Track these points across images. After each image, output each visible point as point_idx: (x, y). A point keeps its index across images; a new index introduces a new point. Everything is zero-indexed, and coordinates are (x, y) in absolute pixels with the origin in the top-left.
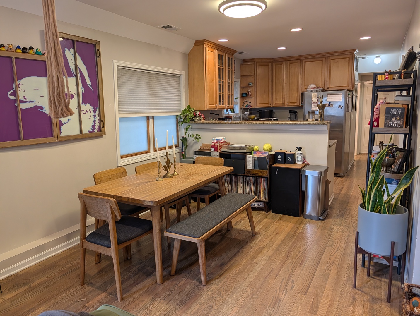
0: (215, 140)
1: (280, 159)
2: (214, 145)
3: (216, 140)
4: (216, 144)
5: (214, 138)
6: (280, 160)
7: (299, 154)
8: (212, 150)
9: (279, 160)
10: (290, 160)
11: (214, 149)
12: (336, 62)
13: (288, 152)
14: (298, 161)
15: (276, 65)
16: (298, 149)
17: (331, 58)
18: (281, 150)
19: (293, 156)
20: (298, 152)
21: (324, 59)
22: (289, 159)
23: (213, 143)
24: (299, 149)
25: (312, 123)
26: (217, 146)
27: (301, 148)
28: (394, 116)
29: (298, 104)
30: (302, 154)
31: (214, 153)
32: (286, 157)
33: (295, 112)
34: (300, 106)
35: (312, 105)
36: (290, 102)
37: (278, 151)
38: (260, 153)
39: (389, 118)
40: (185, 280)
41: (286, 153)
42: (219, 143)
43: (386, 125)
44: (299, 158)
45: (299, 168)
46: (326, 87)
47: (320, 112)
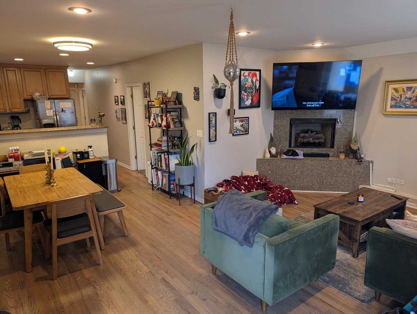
1: (79, 157)
2: (14, 156)
3: (15, 150)
4: (16, 154)
5: (10, 148)
6: (80, 157)
7: (91, 151)
8: (11, 160)
9: (78, 157)
10: (87, 156)
11: (13, 159)
12: (54, 74)
13: (83, 151)
14: (91, 156)
16: (89, 148)
17: (49, 70)
18: (77, 150)
19: (87, 153)
20: (90, 149)
21: (42, 70)
22: (86, 156)
23: (11, 153)
24: (91, 147)
25: (94, 127)
26: (18, 156)
27: (92, 146)
28: (176, 122)
29: (22, 109)
30: (92, 150)
31: (15, 163)
32: (84, 155)
33: (18, 117)
34: (24, 111)
35: (47, 111)
36: (14, 108)
37: (76, 151)
38: (61, 155)
39: (175, 123)
40: (113, 240)
41: (82, 152)
42: (19, 152)
43: (175, 127)
44: (91, 154)
45: (100, 160)
46: (47, 95)
47: (100, 119)
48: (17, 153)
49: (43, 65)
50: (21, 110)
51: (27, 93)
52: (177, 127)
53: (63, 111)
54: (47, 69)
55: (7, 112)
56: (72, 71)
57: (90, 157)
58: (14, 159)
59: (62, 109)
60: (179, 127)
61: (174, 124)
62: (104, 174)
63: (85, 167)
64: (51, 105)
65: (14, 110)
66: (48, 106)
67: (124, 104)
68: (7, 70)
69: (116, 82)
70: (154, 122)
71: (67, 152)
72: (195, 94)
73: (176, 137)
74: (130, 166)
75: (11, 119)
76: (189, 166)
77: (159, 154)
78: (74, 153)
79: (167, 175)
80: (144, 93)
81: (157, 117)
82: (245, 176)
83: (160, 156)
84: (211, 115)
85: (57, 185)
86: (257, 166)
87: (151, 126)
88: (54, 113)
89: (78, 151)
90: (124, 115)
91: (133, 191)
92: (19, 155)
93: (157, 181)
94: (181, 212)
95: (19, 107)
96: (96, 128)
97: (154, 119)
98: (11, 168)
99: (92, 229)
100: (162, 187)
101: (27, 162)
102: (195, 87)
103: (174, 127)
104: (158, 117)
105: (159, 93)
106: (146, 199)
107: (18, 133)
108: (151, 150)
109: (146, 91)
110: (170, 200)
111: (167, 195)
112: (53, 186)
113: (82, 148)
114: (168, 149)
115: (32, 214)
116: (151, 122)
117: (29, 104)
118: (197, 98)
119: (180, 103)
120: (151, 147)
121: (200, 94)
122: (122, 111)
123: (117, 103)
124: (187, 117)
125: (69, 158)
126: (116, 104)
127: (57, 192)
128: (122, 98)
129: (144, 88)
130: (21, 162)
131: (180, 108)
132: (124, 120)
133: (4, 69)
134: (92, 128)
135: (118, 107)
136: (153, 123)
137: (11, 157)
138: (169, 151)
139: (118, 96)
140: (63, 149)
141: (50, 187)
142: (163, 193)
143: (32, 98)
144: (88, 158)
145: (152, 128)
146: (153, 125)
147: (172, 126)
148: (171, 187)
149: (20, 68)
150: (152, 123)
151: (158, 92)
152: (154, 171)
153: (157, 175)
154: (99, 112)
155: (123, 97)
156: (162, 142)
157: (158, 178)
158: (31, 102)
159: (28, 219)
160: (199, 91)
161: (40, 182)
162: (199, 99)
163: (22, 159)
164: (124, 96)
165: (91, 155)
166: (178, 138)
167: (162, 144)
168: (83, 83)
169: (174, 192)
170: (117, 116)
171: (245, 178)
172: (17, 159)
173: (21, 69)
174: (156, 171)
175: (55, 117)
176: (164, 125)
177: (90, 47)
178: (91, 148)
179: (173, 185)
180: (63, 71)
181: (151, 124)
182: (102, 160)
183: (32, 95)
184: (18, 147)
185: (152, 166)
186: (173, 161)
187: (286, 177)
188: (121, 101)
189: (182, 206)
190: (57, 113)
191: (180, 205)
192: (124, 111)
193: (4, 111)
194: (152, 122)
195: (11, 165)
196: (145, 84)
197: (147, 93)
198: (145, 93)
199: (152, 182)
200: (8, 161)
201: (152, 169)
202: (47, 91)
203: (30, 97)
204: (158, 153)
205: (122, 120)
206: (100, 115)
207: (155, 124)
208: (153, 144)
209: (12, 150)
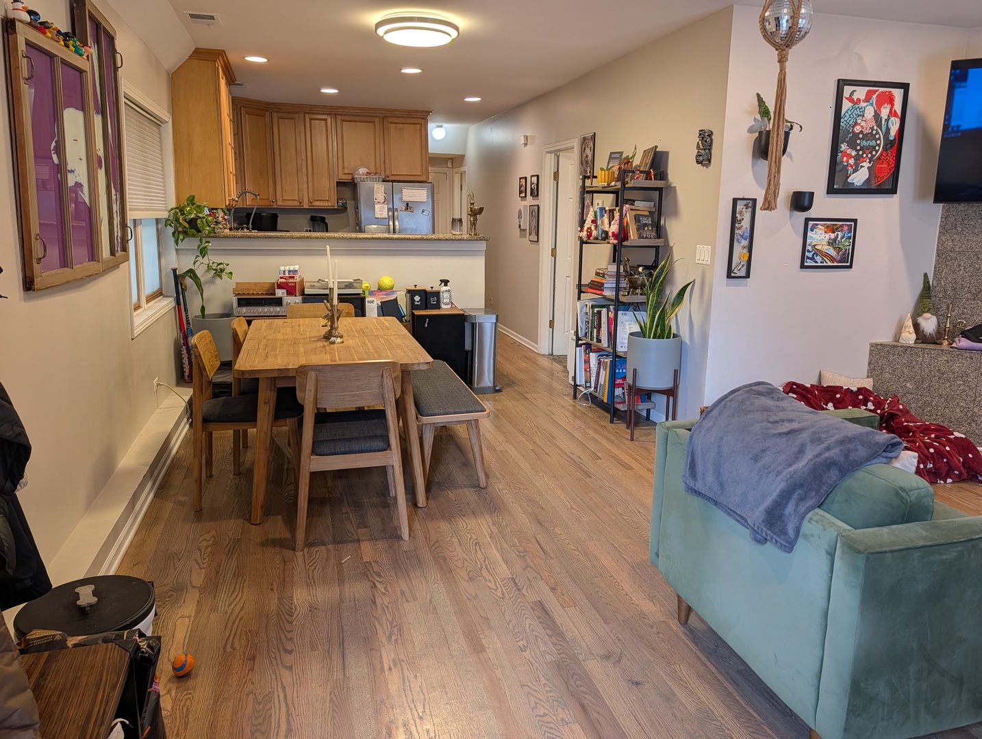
0: (287, 272)
1: (418, 302)
2: (286, 284)
3: (289, 271)
4: (291, 280)
5: (282, 268)
7: (446, 291)
8: (280, 293)
9: (416, 303)
10: (435, 303)
11: (285, 291)
12: (400, 129)
13: (429, 289)
14: (444, 304)
15: (279, 118)
16: (443, 284)
17: (390, 120)
18: (416, 286)
19: (437, 294)
20: (444, 288)
21: (377, 120)
22: (433, 301)
23: (281, 278)
24: (446, 282)
25: (457, 237)
26: (293, 284)
27: (448, 281)
28: (645, 225)
29: (332, 203)
30: (449, 291)
31: (288, 300)
32: (428, 298)
33: (323, 220)
34: (336, 207)
35: (376, 206)
36: (316, 199)
37: (413, 288)
38: (381, 293)
39: (641, 227)
40: (449, 492)
41: (425, 290)
42: (297, 278)
43: (640, 237)
44: (445, 298)
45: (462, 312)
46: (383, 173)
47: (472, 219)
48: (293, 277)
49: (376, 109)
50: (330, 204)
51: (344, 168)
52: (646, 238)
53: (407, 209)
54: (387, 117)
55: (305, 207)
56: (441, 127)
57: (442, 305)
58: (287, 290)
59: (407, 204)
60: (651, 238)
61: (638, 230)
62: (468, 347)
63: (426, 325)
64: (385, 195)
65: (317, 203)
66: (379, 195)
67: (538, 195)
68: (311, 119)
69: (526, 144)
70: (593, 228)
71: (394, 289)
72: (701, 147)
73: (641, 266)
74: (537, 344)
75: (311, 222)
76: (665, 339)
77: (596, 310)
78: (409, 291)
79: (608, 360)
80: (582, 164)
81: (602, 216)
82: (828, 387)
83: (599, 313)
84: (740, 206)
85: (343, 342)
86: (869, 364)
87: (585, 240)
88: (390, 213)
89: (418, 288)
90: (534, 223)
91: (529, 396)
92: (295, 283)
93: (586, 376)
94: (630, 455)
95: (326, 197)
96: (460, 240)
97: (593, 222)
98: (278, 309)
99: (392, 447)
100: (596, 392)
101: (308, 298)
102: (702, 130)
103: (637, 238)
104: (604, 216)
105: (613, 156)
106: (553, 416)
108: (579, 298)
109: (587, 156)
110: (610, 426)
111: (606, 414)
112: (333, 343)
113: (428, 282)
114: (617, 295)
115: (276, 394)
116: (585, 229)
117: (347, 192)
118: (706, 157)
119: (662, 176)
120: (580, 292)
121: (714, 147)
122: (531, 213)
123: (523, 195)
124: (675, 213)
125: (395, 300)
126: (522, 197)
127: (335, 353)
128: (535, 179)
129: (583, 150)
130: (298, 299)
131: (660, 190)
132: (533, 233)
133: (307, 117)
134: (452, 240)
135: (524, 203)
136: (591, 230)
137: (280, 286)
138: (618, 299)
139: (526, 178)
140: (387, 281)
141: (325, 344)
142: (597, 409)
143: (353, 179)
144: (438, 306)
145: (586, 243)
146: (589, 236)
147: (633, 234)
148: (616, 393)
149: (336, 114)
150: (588, 232)
151: (611, 153)
152: (580, 351)
153: (587, 361)
154: (473, 204)
155: (536, 178)
156: (605, 276)
157: (588, 370)
158: (349, 187)
159: (265, 403)
160: (711, 140)
161: (313, 335)
162: (710, 162)
163: (303, 294)
164: (538, 176)
165: (445, 301)
166: (646, 267)
167: (604, 282)
168: (464, 155)
169: (622, 407)
170: (520, 226)
171: (827, 391)
172: (291, 291)
173: (338, 117)
174: (585, 351)
175: (391, 223)
176: (613, 233)
177: (454, 34)
178: (446, 285)
179: (621, 389)
180: (420, 121)
181: (584, 234)
182: (466, 314)
183: (352, 174)
184: (297, 267)
185: (578, 339)
186: (627, 327)
187: (962, 404)
188: (531, 188)
189: (636, 443)
190: (396, 213)
191: (632, 439)
192: (536, 211)
193: (298, 204)
194: (588, 228)
195: (279, 302)
196: (585, 139)
197: (587, 162)
198: (584, 163)
199: (574, 378)
200: (275, 294)
201: (577, 345)
202: (383, 165)
203: (350, 177)
204: (593, 307)
205: (530, 234)
206: (473, 209)
207: (594, 233)
208: (585, 285)
209: (284, 271)
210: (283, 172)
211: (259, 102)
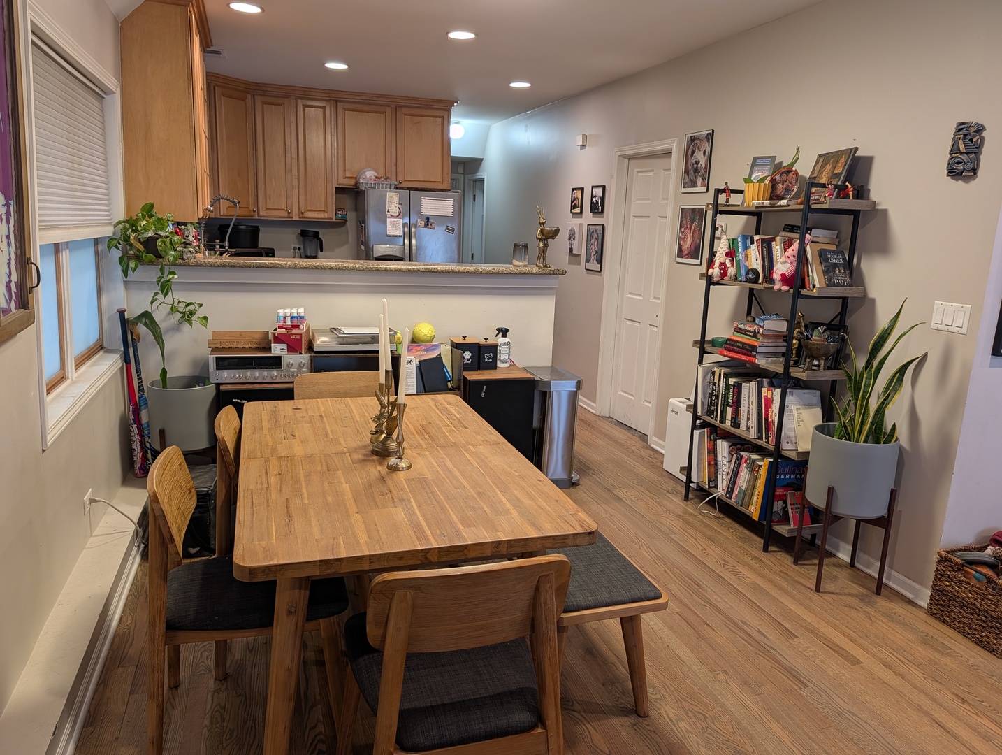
0: (288, 320)
1: (468, 360)
2: (288, 336)
3: (292, 317)
4: (295, 331)
5: (281, 312)
6: (470, 362)
7: (504, 344)
8: (278, 349)
9: (466, 361)
10: (490, 360)
11: (285, 346)
12: (416, 123)
13: (483, 342)
14: (501, 361)
15: (264, 103)
16: (501, 334)
17: (405, 110)
18: (464, 337)
19: (493, 349)
20: (501, 340)
21: (389, 111)
22: (488, 358)
23: (281, 327)
24: (503, 332)
25: (521, 270)
26: (298, 337)
27: (507, 330)
28: (836, 265)
29: (329, 214)
30: (508, 344)
31: (290, 359)
32: (482, 354)
33: (316, 235)
34: (334, 220)
35: (388, 220)
36: (309, 209)
37: (461, 341)
38: (419, 348)
39: (828, 270)
41: (478, 343)
42: (303, 326)
43: (830, 284)
44: (503, 354)
45: (529, 376)
46: (394, 178)
47: (541, 245)
48: (297, 327)
49: (389, 97)
50: (326, 215)
51: (345, 171)
52: (838, 285)
53: (428, 225)
54: (401, 107)
55: (294, 219)
56: (458, 123)
57: (499, 365)
58: (288, 345)
59: (428, 219)
60: (844, 286)
61: (825, 273)
62: (536, 424)
63: (483, 395)
64: (400, 206)
65: (310, 214)
66: (393, 206)
67: (602, 211)
68: (305, 106)
69: (583, 146)
70: (728, 264)
71: (435, 342)
72: (962, 149)
73: (820, 324)
75: (301, 238)
76: (881, 445)
77: (732, 381)
78: (455, 346)
79: (765, 464)
80: (687, 172)
81: (746, 248)
83: (738, 387)
85: (410, 467)
87: (715, 280)
88: (406, 229)
89: (468, 341)
90: (595, 247)
92: (301, 335)
93: (709, 473)
95: (322, 207)
96: (527, 274)
97: (727, 254)
98: (275, 373)
99: (548, 723)
100: (730, 498)
101: (323, 362)
102: (963, 124)
103: (824, 285)
104: (749, 247)
105: (758, 162)
106: (673, 536)
107: (307, 268)
108: (700, 361)
109: (697, 163)
110: (763, 556)
111: (758, 539)
112: (394, 469)
113: (480, 333)
114: (787, 367)
115: (308, 592)
116: (717, 264)
117: (348, 201)
118: (969, 166)
119: (861, 193)
120: (703, 352)
121: (984, 150)
122: (590, 235)
123: (578, 210)
124: (883, 246)
125: (439, 359)
126: (573, 213)
127: (409, 501)
128: (599, 192)
129: (690, 154)
130: (304, 358)
131: (855, 214)
132: (594, 260)
133: (300, 103)
134: (516, 273)
135: (578, 221)
136: (725, 266)
137: (278, 339)
138: (789, 373)
139: (582, 189)
140: (425, 330)
143: (357, 184)
144: (493, 366)
145: (717, 284)
146: (724, 273)
147: (816, 277)
148: (775, 509)
149: (336, 101)
150: (720, 269)
151: (755, 159)
152: (701, 436)
153: (713, 451)
154: (543, 224)
155: (601, 190)
156: (759, 336)
157: (712, 463)
158: (353, 195)
159: (290, 613)
160: (982, 139)
161: (353, 444)
162: (975, 173)
163: (310, 348)
164: (604, 187)
165: (502, 358)
167: (756, 344)
168: (482, 159)
169: (783, 530)
170: (571, 250)
172: (294, 347)
173: (339, 104)
174: (709, 437)
175: (407, 242)
178: (504, 336)
179: (781, 502)
180: (442, 113)
181: (715, 272)
182: (536, 378)
183: (356, 178)
184: (301, 310)
185: (696, 417)
186: (795, 413)
188: (592, 203)
189: (826, 596)
190: (413, 230)
191: (818, 590)
192: (600, 232)
193: (286, 214)
194: (721, 264)
195: (276, 362)
196: (693, 139)
197: (696, 171)
198: (691, 172)
199: (688, 470)
200: (269, 349)
201: (694, 427)
202: (394, 168)
203: (352, 182)
204: (727, 376)
205: (588, 261)
206: (545, 232)
207: (731, 271)
208: (709, 342)
209: (285, 318)
210: (267, 172)
211: (239, 81)
